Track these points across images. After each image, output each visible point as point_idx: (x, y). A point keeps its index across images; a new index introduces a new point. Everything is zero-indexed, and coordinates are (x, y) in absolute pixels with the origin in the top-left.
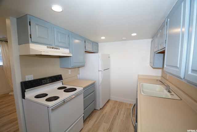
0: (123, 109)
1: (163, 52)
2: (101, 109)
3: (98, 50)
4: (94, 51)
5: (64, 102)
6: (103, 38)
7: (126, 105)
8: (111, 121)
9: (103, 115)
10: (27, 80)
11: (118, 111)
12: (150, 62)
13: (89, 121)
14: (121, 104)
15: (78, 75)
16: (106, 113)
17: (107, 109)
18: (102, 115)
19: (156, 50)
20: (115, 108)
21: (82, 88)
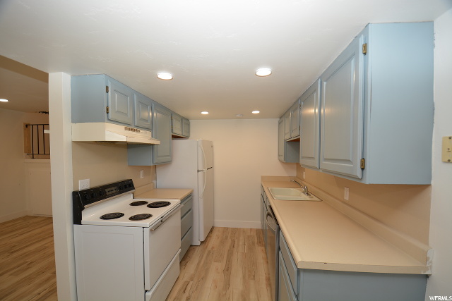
0: (241, 238)
1: (298, 141)
2: (202, 242)
3: (189, 132)
4: (185, 134)
5: (162, 221)
6: (205, 113)
7: (244, 231)
8: (225, 258)
9: (209, 252)
10: (80, 188)
11: (233, 242)
12: (279, 156)
13: (186, 265)
14: (235, 231)
15: (154, 181)
16: (213, 248)
17: (214, 241)
18: (206, 252)
19: (287, 137)
20: (226, 238)
21: (178, 201)
